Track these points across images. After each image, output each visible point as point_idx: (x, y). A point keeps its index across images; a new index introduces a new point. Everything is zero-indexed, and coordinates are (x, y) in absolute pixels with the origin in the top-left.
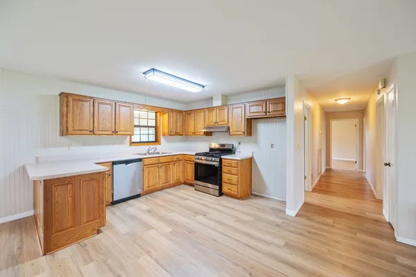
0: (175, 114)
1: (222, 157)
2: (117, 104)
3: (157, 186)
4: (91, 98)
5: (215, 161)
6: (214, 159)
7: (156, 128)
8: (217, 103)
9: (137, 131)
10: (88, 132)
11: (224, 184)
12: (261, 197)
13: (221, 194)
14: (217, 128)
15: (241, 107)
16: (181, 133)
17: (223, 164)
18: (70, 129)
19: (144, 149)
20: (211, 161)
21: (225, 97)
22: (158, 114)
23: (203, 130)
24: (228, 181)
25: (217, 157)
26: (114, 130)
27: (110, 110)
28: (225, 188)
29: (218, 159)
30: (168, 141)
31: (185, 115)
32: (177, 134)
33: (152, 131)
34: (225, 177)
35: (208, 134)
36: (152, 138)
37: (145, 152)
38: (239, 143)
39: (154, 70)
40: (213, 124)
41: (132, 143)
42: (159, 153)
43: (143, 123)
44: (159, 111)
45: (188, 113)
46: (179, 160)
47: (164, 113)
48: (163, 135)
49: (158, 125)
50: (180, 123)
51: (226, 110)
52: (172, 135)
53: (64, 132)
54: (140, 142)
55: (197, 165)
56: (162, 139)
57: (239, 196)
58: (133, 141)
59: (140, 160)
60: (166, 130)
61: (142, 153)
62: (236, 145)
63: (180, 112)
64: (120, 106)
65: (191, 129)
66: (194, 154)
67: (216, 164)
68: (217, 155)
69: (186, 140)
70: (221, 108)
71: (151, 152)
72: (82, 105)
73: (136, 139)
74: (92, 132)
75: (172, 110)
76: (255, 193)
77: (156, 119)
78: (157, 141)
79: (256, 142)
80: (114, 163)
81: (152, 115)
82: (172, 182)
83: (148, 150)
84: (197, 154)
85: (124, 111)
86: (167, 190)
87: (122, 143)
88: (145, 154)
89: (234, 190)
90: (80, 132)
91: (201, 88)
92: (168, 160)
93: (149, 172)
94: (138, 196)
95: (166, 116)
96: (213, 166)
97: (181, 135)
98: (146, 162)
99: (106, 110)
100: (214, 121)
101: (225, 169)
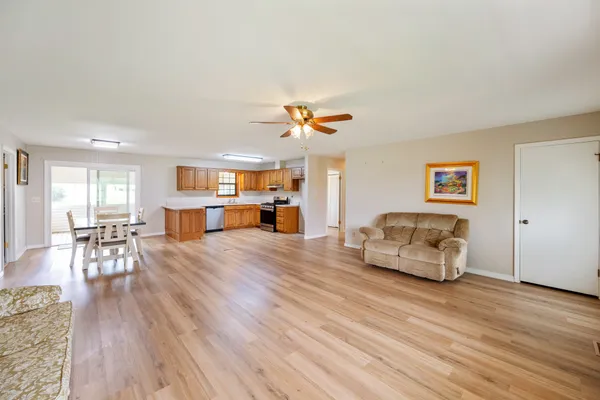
0: (249, 174)
1: (277, 206)
2: (209, 170)
3: (235, 226)
4: (193, 168)
6: (271, 207)
7: (236, 184)
8: (278, 167)
9: (221, 187)
10: (192, 189)
11: (277, 224)
13: (275, 231)
16: (254, 188)
17: (277, 210)
18: (183, 186)
19: (226, 199)
20: (269, 208)
21: (282, 163)
22: (237, 175)
23: (269, 187)
24: (280, 222)
26: (206, 187)
27: (204, 174)
28: (278, 227)
29: (273, 207)
30: (245, 195)
31: (258, 174)
32: (251, 189)
33: (233, 187)
34: (278, 219)
35: (272, 190)
36: (233, 193)
40: (274, 182)
41: (218, 196)
42: (237, 203)
43: (226, 181)
44: (238, 172)
45: (260, 172)
46: (251, 209)
47: (242, 174)
48: (241, 190)
49: (237, 182)
50: (253, 181)
51: (282, 173)
52: (248, 190)
53: (180, 188)
54: (224, 195)
55: (262, 212)
56: (240, 193)
59: (223, 206)
60: (243, 187)
61: (224, 202)
62: (290, 198)
65: (262, 186)
66: (260, 204)
67: (273, 210)
69: (260, 194)
70: (279, 171)
71: (231, 202)
72: (189, 173)
73: (220, 193)
75: (247, 172)
77: (236, 178)
78: (236, 195)
79: (301, 195)
80: (207, 207)
81: (233, 175)
82: (245, 224)
83: (229, 201)
84: (262, 204)
85: (213, 174)
87: (211, 195)
88: (227, 203)
90: (187, 188)
91: (261, 160)
93: (228, 215)
94: (221, 230)
95: (243, 176)
96: (271, 212)
97: (255, 190)
98: (227, 208)
99: (202, 175)
100: (276, 180)
101: (278, 213)
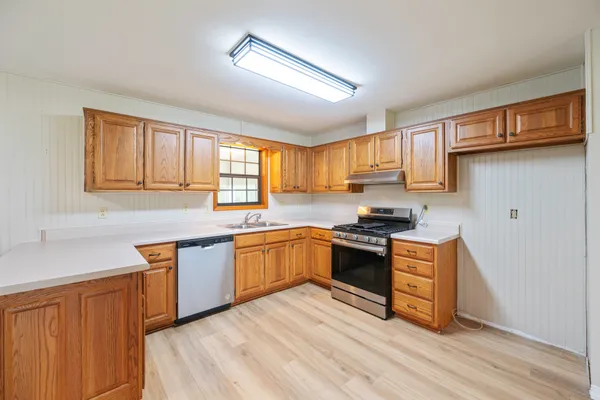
0: (292, 152)
1: (393, 236)
2: (189, 132)
3: (262, 288)
4: (139, 120)
5: (376, 244)
6: (374, 239)
7: (260, 178)
8: (376, 126)
9: (224, 183)
10: (134, 185)
11: (397, 295)
12: (486, 328)
13: (390, 314)
14: (374, 176)
15: (435, 130)
16: (303, 188)
17: (395, 250)
18: (99, 178)
19: (239, 216)
20: (369, 243)
21: (393, 115)
22: (264, 154)
23: (347, 182)
24: (407, 289)
25: (381, 236)
26: (182, 181)
27: (174, 143)
28: (401, 303)
29: (383, 241)
30: (282, 202)
31: (311, 153)
32: (296, 189)
33: (253, 184)
34: (400, 278)
35: (356, 188)
36: (253, 197)
37: (239, 222)
38: (426, 207)
39: (251, 38)
40: (368, 168)
41: (218, 206)
42: (264, 225)
43: (238, 169)
44: (266, 148)
45: (317, 150)
46: (300, 238)
47: (273, 152)
48: (273, 192)
49: (264, 172)
50: (301, 170)
51: (397, 139)
52: (288, 192)
53: (91, 185)
54: (232, 204)
55: (336, 249)
56: (270, 199)
57: (436, 325)
58: (219, 201)
59: (230, 238)
60: (277, 183)
61: (234, 223)
62: (417, 210)
63: (302, 149)
64: (194, 136)
65: (323, 180)
66: (331, 227)
67: (381, 250)
68: (381, 232)
69: (312, 201)
70: (383, 136)
71: (251, 221)
72: (123, 132)
73: (223, 198)
74: (142, 184)
75: (288, 146)
76: (467, 316)
77: (260, 163)
78: (261, 202)
79: (467, 204)
80: (179, 245)
81: (253, 156)
82: (288, 280)
83: (246, 219)
84: (336, 228)
85: (201, 145)
86: (279, 295)
87: (198, 205)
88: (241, 227)
89: (424, 310)
90: (117, 184)
91: (350, 91)
92: (283, 239)
93: (246, 260)
94: (225, 308)
95: (277, 156)
96: (374, 254)
97: (305, 191)
98: (241, 241)
99: (169, 143)
100: (370, 162)
101: (399, 262)
